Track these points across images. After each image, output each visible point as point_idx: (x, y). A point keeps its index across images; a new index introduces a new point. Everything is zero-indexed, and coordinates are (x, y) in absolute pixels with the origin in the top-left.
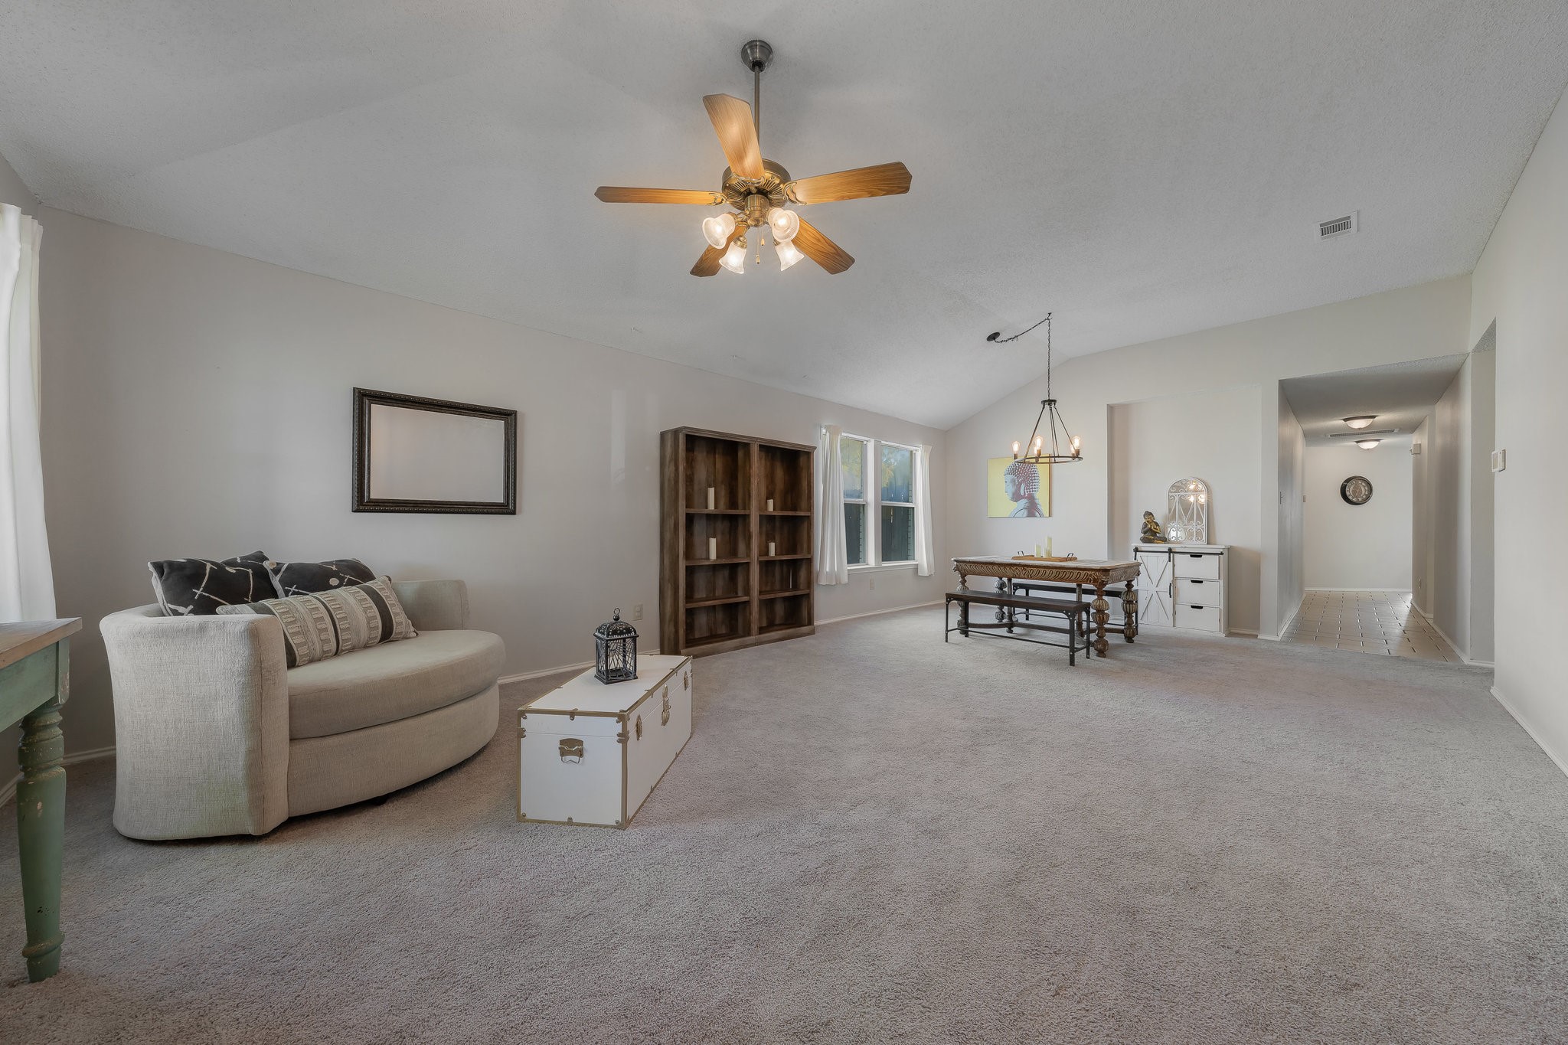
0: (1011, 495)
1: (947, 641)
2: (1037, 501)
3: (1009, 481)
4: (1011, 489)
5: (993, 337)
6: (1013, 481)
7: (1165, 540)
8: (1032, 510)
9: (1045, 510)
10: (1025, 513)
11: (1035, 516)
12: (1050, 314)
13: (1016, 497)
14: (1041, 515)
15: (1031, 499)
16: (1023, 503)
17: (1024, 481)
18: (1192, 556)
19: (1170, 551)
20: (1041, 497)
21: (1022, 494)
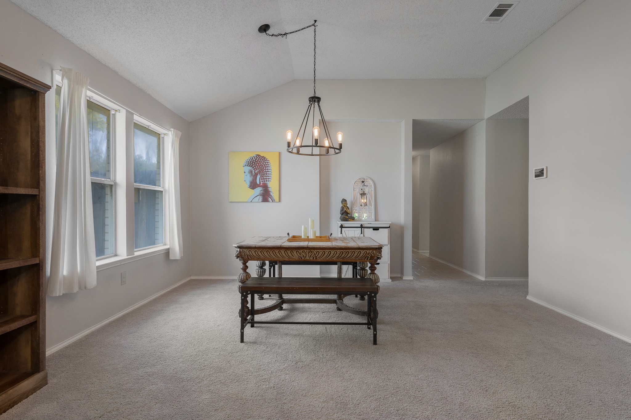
0: (249, 184)
1: (242, 341)
2: (270, 189)
3: (247, 171)
4: (249, 179)
5: (264, 28)
6: (251, 172)
7: (353, 219)
8: (266, 196)
9: (276, 197)
10: (261, 198)
11: (267, 201)
12: (315, 21)
13: (253, 185)
14: (273, 201)
15: (266, 188)
16: (259, 190)
17: (259, 172)
18: (374, 229)
19: (362, 227)
20: (273, 186)
21: (258, 183)
